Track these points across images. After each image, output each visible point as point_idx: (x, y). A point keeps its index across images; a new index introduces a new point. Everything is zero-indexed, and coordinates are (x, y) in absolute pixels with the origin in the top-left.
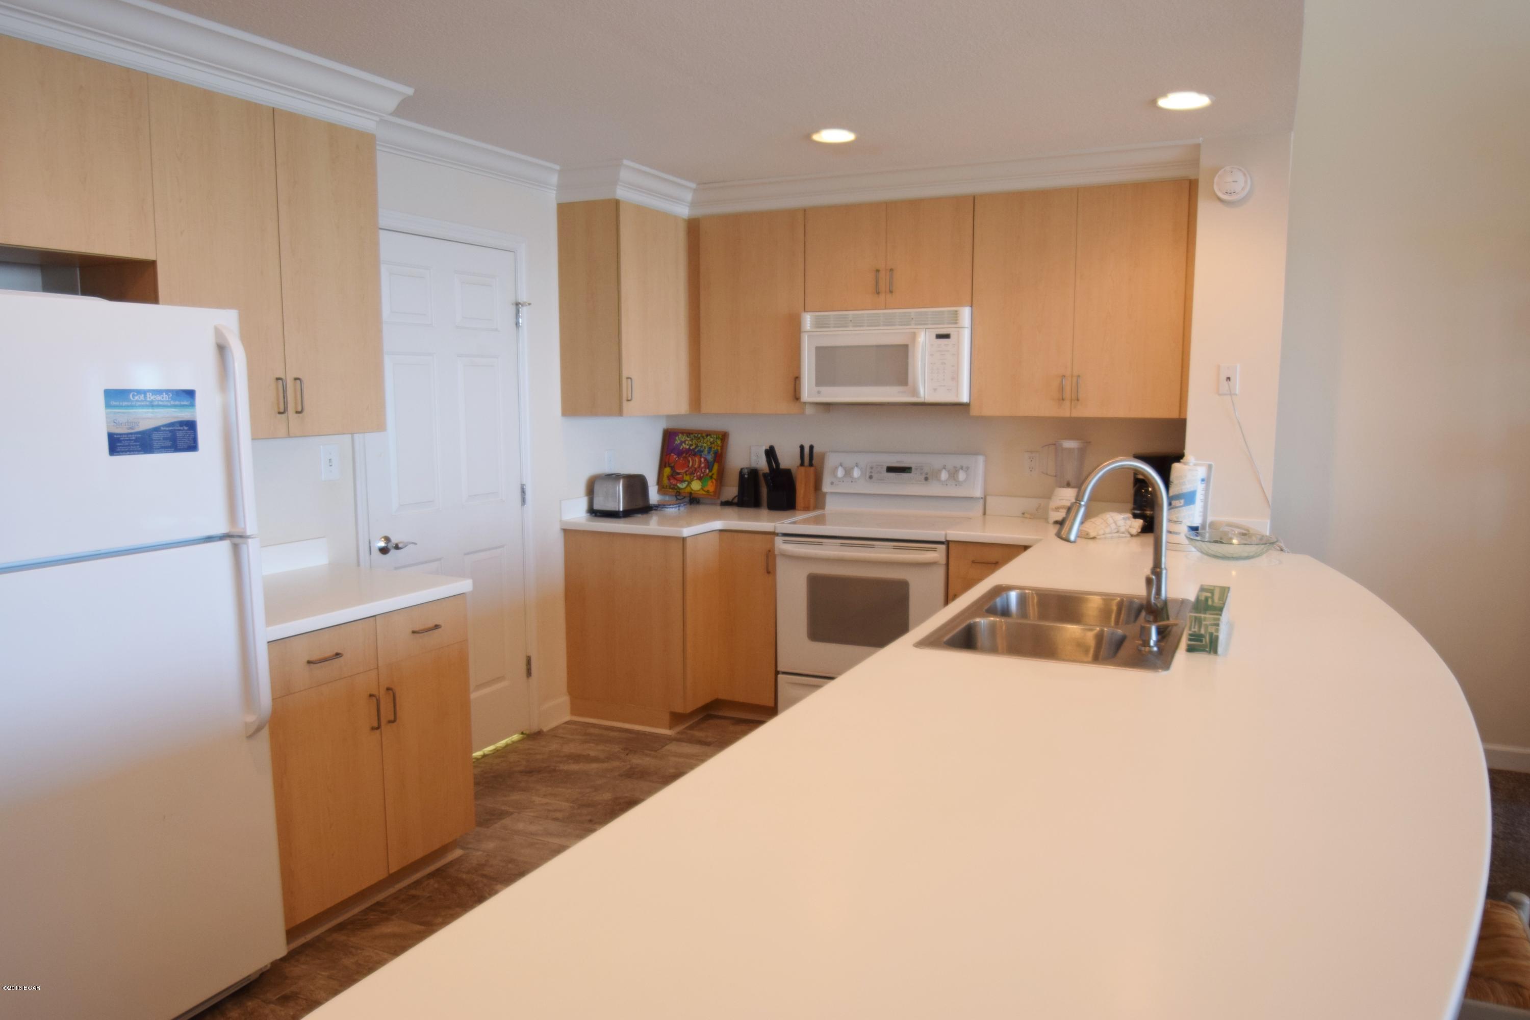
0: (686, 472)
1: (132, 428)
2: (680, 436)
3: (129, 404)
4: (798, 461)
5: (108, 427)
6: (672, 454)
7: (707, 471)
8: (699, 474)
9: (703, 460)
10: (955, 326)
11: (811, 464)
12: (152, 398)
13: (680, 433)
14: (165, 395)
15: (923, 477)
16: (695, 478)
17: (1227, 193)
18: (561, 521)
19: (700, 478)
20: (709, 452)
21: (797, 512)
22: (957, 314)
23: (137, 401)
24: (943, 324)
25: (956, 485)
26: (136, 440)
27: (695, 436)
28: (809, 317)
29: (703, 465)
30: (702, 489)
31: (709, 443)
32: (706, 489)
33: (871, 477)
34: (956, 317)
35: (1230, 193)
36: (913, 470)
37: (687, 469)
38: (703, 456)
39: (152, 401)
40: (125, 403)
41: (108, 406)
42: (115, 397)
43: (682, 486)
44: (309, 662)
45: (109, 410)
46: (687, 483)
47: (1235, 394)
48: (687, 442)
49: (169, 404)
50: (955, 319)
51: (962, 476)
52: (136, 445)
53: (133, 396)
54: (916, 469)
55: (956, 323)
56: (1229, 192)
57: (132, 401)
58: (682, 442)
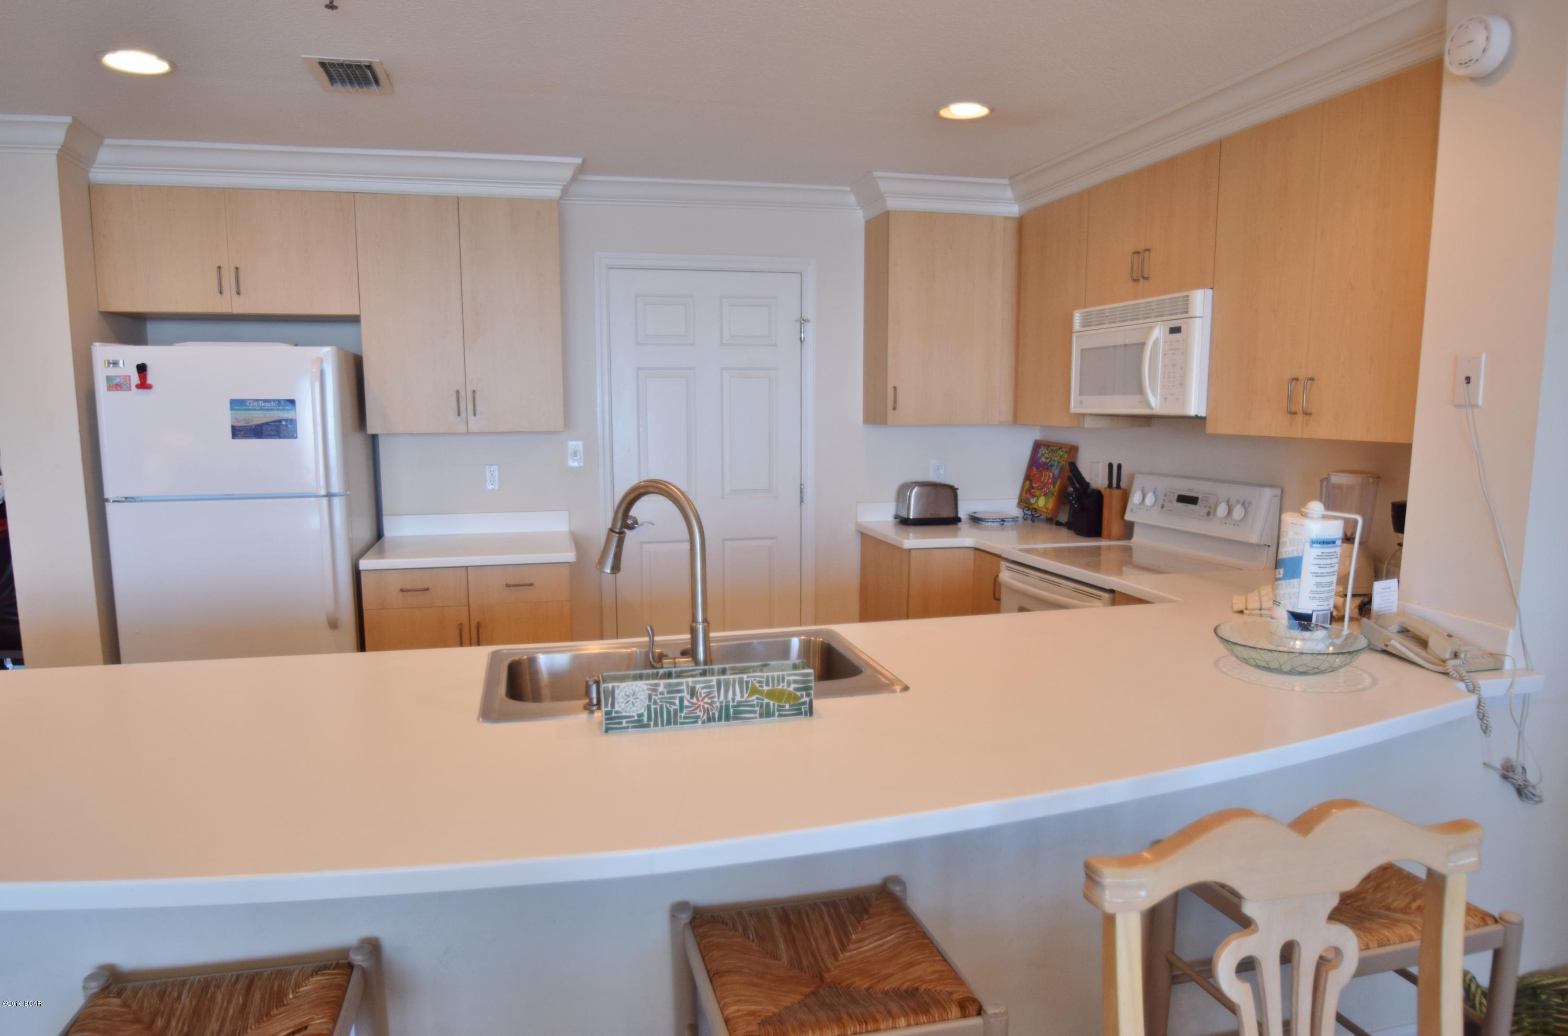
0: (1038, 487)
1: (248, 423)
2: (1043, 448)
3: (247, 408)
4: (1107, 482)
5: (232, 421)
6: (1034, 467)
7: (1052, 487)
8: (1046, 489)
9: (1051, 474)
10: (1186, 316)
11: (1118, 487)
12: (263, 404)
13: (1044, 445)
14: (272, 403)
15: (1206, 511)
16: (1043, 494)
17: (1461, 64)
18: (856, 522)
19: (1046, 495)
20: (1057, 467)
21: (1103, 540)
22: (1188, 300)
23: (252, 406)
24: (1176, 314)
25: (1234, 525)
26: (250, 430)
27: (1052, 450)
28: (1078, 315)
29: (1050, 481)
30: (1044, 506)
31: (1059, 457)
32: (1047, 506)
33: (1163, 506)
34: (1188, 304)
35: (1466, 63)
36: (1200, 501)
37: (1039, 484)
38: (1053, 471)
39: (262, 407)
40: (243, 408)
41: (232, 409)
42: (236, 404)
43: (1033, 501)
44: (402, 590)
45: (232, 412)
46: (1036, 498)
47: (1477, 406)
48: (1045, 455)
49: (275, 408)
50: (1185, 307)
51: (1238, 513)
52: (251, 433)
53: (250, 403)
54: (1203, 500)
55: (1187, 312)
56: (1463, 62)
57: (249, 406)
58: (1043, 455)
